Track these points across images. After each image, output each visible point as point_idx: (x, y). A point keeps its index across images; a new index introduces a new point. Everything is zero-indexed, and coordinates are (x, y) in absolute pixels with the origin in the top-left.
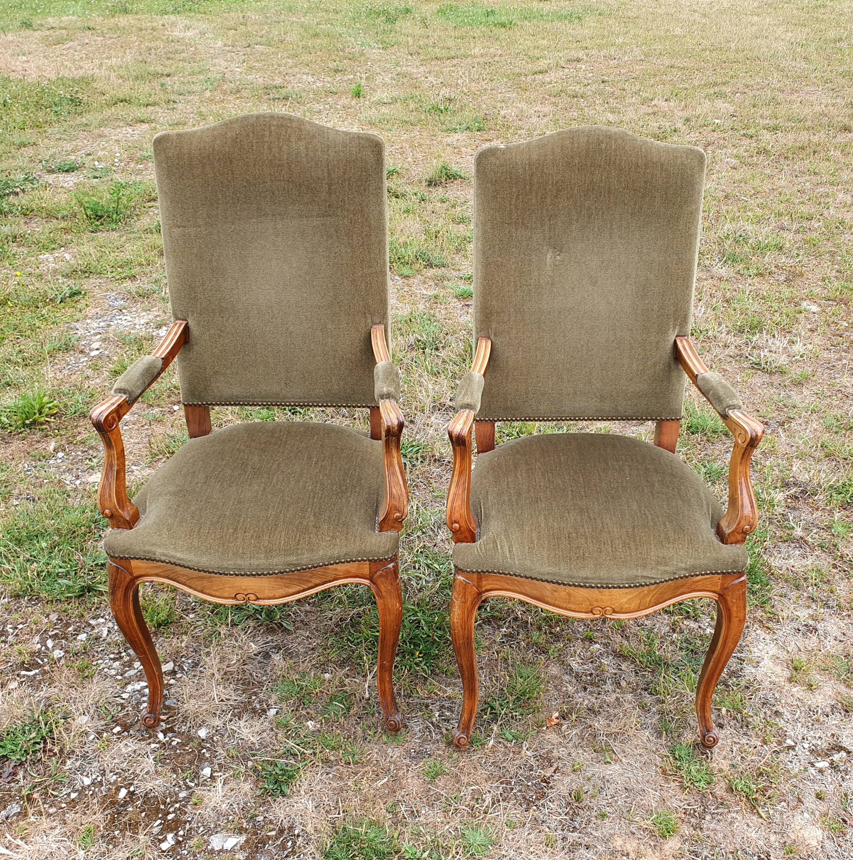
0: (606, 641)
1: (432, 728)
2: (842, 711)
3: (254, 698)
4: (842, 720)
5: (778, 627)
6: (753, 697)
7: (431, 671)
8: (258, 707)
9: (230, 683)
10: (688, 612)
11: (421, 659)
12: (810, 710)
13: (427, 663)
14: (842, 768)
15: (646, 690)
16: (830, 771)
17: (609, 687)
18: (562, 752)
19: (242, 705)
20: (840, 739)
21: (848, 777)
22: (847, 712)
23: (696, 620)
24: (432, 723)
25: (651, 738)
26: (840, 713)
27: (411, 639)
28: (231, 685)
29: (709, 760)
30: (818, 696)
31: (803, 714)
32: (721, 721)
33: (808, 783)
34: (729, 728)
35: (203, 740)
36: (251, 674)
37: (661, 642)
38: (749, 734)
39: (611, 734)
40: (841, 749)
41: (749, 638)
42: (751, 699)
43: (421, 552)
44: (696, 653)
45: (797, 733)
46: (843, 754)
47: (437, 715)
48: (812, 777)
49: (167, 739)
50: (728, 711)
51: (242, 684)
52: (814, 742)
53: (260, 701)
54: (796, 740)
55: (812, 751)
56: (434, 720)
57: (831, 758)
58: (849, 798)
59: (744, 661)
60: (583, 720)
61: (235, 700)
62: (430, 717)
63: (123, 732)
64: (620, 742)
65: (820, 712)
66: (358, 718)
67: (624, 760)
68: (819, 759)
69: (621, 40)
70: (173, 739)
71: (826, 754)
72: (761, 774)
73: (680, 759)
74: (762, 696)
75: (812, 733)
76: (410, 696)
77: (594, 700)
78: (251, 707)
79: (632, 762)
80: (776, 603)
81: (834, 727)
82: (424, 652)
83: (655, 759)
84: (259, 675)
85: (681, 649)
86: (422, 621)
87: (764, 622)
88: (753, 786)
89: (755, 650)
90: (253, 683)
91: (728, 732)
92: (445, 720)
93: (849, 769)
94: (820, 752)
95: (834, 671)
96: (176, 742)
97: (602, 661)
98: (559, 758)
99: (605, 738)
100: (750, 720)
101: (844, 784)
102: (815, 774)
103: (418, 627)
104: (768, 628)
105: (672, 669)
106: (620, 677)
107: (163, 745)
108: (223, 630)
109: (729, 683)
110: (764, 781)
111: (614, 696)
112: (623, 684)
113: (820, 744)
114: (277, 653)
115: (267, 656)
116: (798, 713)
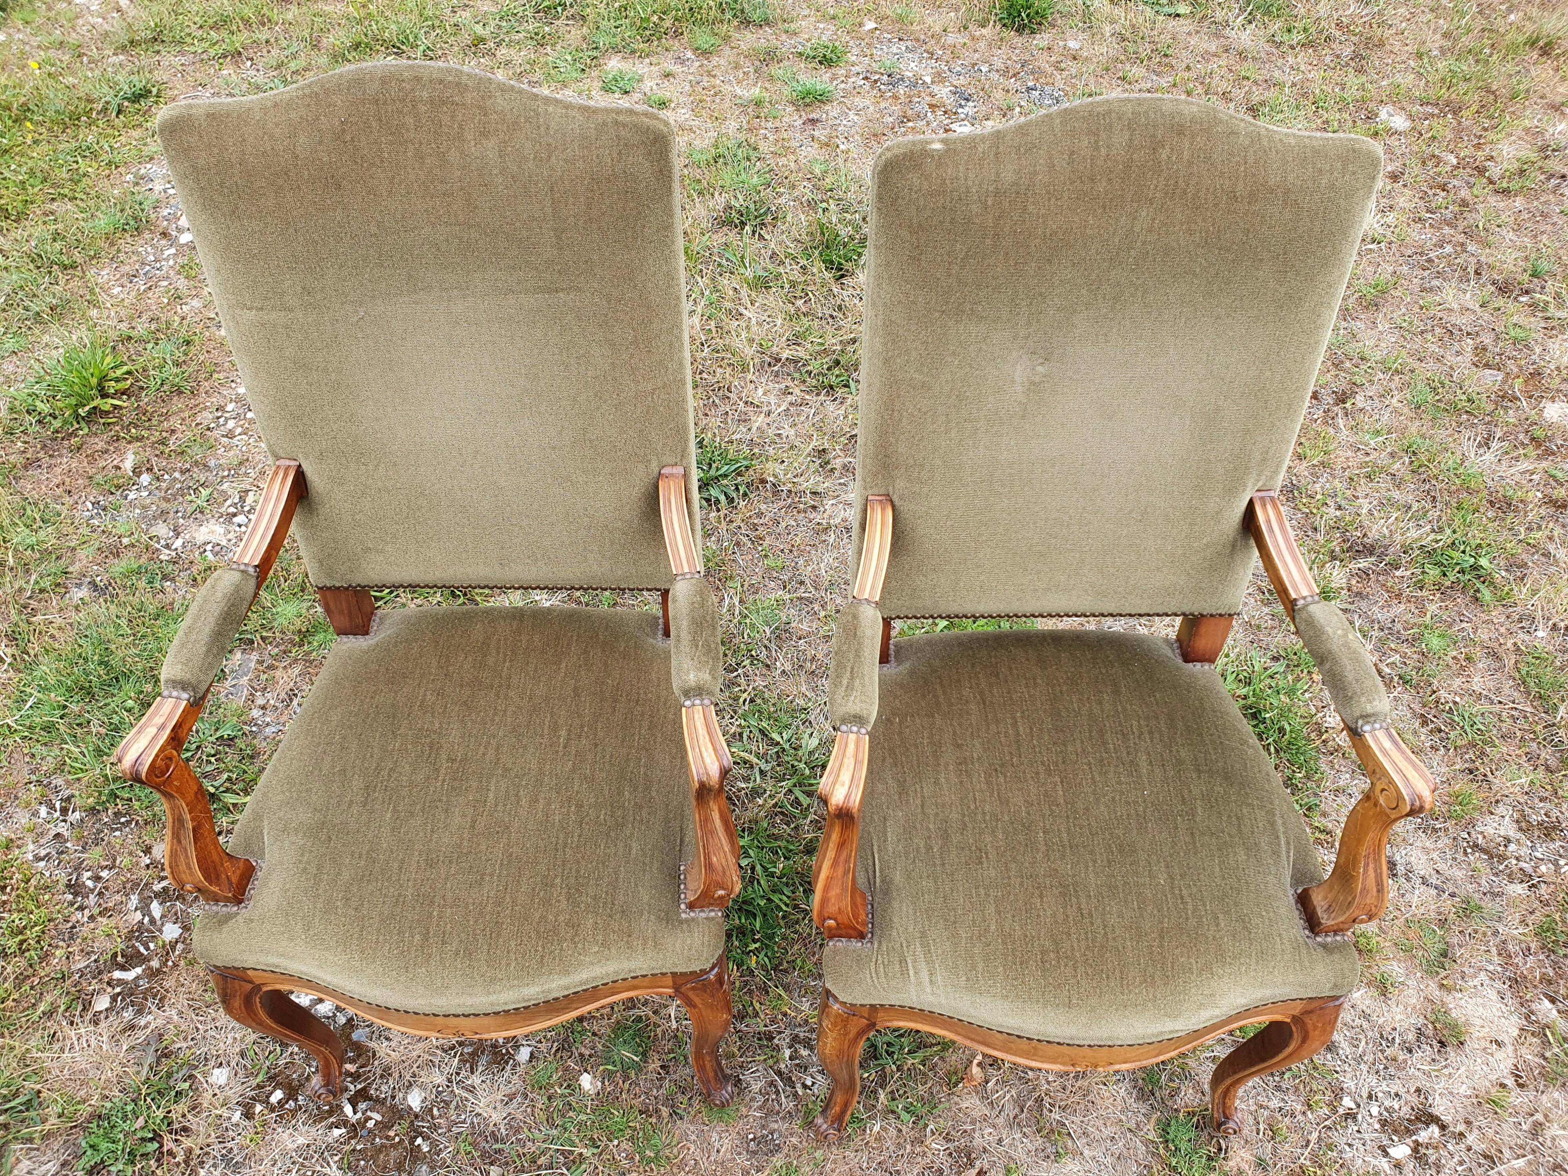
1: (781, 1086)
2: (1434, 1041)
4: (1433, 1060)
12: (1382, 1037)
13: (768, 952)
14: (1431, 1159)
16: (1412, 1165)
18: (988, 1136)
20: (1431, 1100)
22: (1443, 1043)
24: (779, 1073)
25: (1129, 1101)
26: (1432, 1046)
29: (1223, 1154)
30: (1395, 1008)
31: (1371, 1045)
35: (417, 1116)
38: (1284, 1087)
39: (1068, 1106)
40: (1433, 1119)
43: (750, 704)
45: (1360, 1085)
46: (1435, 1129)
47: (787, 1057)
52: (1387, 1103)
54: (1359, 1100)
55: (1383, 1123)
56: (783, 1066)
57: (1414, 1138)
62: (776, 1062)
64: (1080, 1113)
65: (1398, 1040)
66: (662, 1068)
67: (1086, 1152)
68: (1396, 1139)
70: (369, 1113)
71: (1407, 1130)
73: (1176, 1150)
75: (1384, 1084)
76: (743, 1016)
79: (1100, 1156)
81: (1421, 1075)
83: (1136, 1148)
91: (1251, 1084)
92: (800, 1067)
93: (1443, 1161)
94: (1397, 1123)
95: (1420, 954)
96: (373, 1122)
98: (984, 1147)
102: (1388, 1172)
107: (353, 1131)
113: (1397, 1107)
116: (1363, 1043)
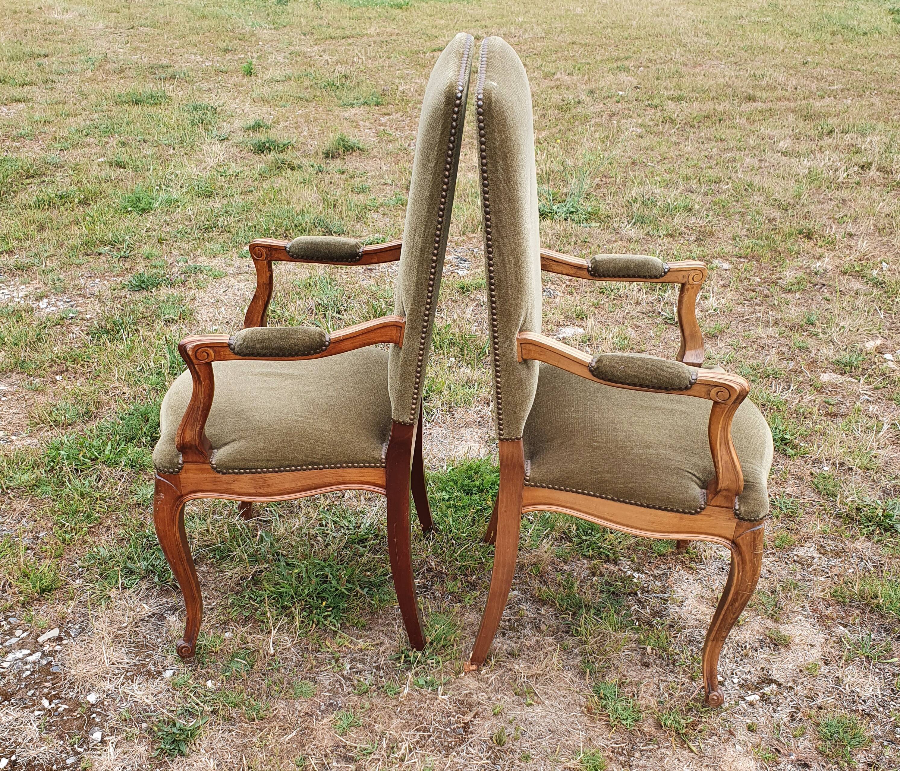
0: (524, 587)
1: (343, 682)
2: (771, 645)
3: (148, 660)
4: (771, 654)
5: (701, 567)
6: (679, 635)
7: (341, 624)
8: (153, 669)
9: (122, 646)
10: (607, 556)
11: (329, 613)
12: (738, 646)
13: (336, 616)
14: (773, 701)
15: (567, 632)
16: (761, 704)
17: (528, 631)
18: (481, 697)
19: (136, 668)
20: (770, 672)
21: (779, 709)
22: (776, 645)
23: (616, 564)
24: (343, 676)
25: (574, 679)
26: (769, 647)
27: (318, 594)
28: (123, 649)
29: (636, 698)
30: (745, 632)
31: (731, 650)
32: (646, 660)
33: (739, 716)
34: (655, 666)
35: (93, 705)
36: (144, 637)
37: (581, 586)
38: (676, 671)
39: (532, 676)
40: (771, 681)
41: (671, 579)
42: (676, 637)
43: (328, 510)
44: (617, 596)
45: (725, 669)
46: (774, 686)
47: (348, 668)
48: (743, 711)
49: (53, 705)
50: (652, 649)
51: (135, 647)
52: (743, 677)
53: (155, 664)
54: (725, 676)
55: (742, 686)
56: (345, 673)
57: (761, 691)
58: (782, 728)
59: (668, 601)
60: (503, 664)
61: (127, 663)
62: (340, 670)
63: (4, 701)
64: (542, 684)
65: (748, 647)
66: (263, 674)
67: (547, 702)
68: (750, 692)
69: (521, 19)
70: (60, 705)
71: (757, 688)
72: (690, 709)
73: (605, 697)
74: (688, 634)
75: (741, 668)
76: (319, 651)
77: (513, 645)
78: (145, 670)
79: (556, 704)
80: (698, 544)
81: (764, 661)
82: (332, 605)
83: (579, 700)
84: (154, 637)
85: (602, 592)
86: (330, 575)
87: (687, 562)
88: (682, 721)
89: (679, 590)
90: (147, 646)
91: (655, 671)
92: (357, 673)
93: (780, 702)
94: (750, 685)
95: (760, 607)
96: (62, 709)
97: (521, 606)
98: (479, 703)
99: (526, 680)
100: (677, 657)
101: (776, 716)
102: (746, 708)
103: (325, 582)
104: (691, 568)
105: (592, 611)
106: (540, 621)
107: (49, 713)
108: (113, 594)
109: (653, 623)
110: (693, 716)
111: (534, 640)
112: (543, 627)
113: (749, 678)
114: (173, 614)
115: (162, 617)
116: (726, 649)
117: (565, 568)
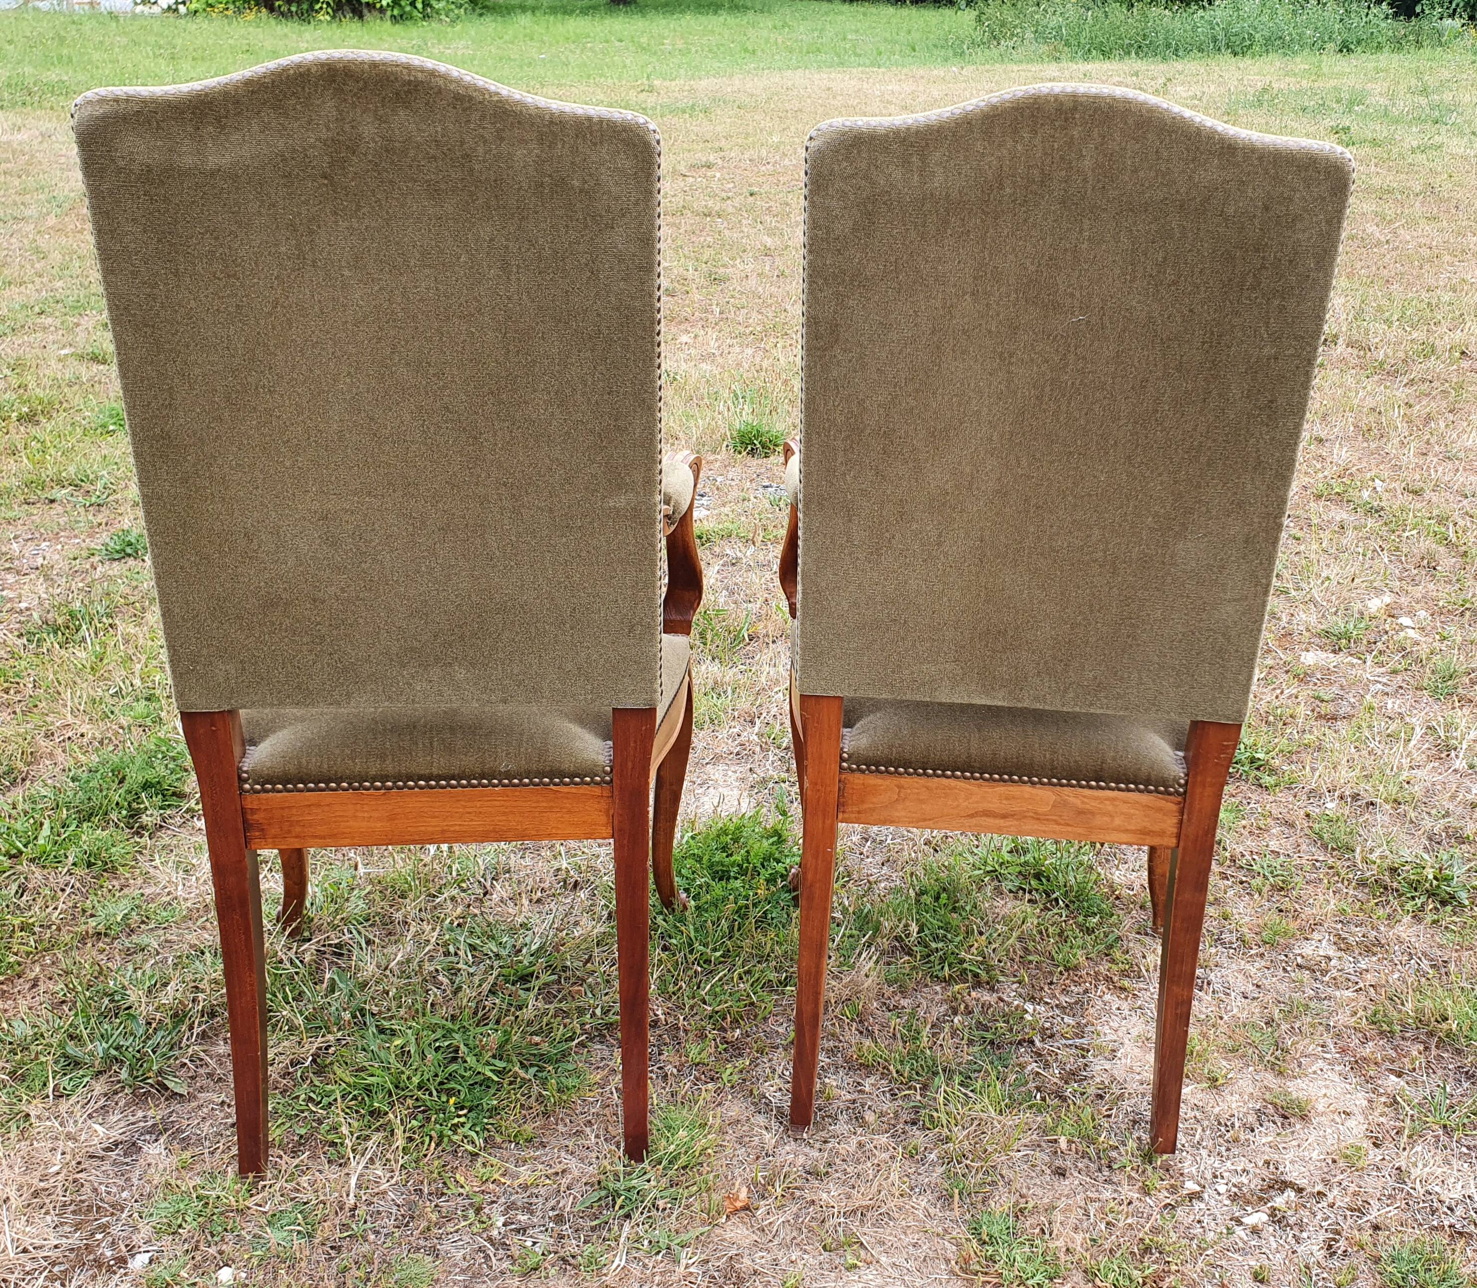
0: (831, 1043)
1: (491, 1251)
2: (1276, 1117)
3: (99, 1236)
4: (1278, 1134)
5: (1141, 985)
6: (1114, 1111)
7: (485, 1140)
8: (109, 1253)
9: (47, 1213)
10: (976, 975)
11: (462, 1120)
12: (1220, 1124)
13: (474, 1125)
14: (1292, 1221)
15: (914, 1123)
16: (1271, 1229)
17: (842, 1127)
18: (761, 1259)
19: (72, 1256)
20: (1281, 1169)
21: (1305, 1235)
22: (1285, 1117)
23: (992, 989)
24: (490, 1240)
25: (932, 1211)
26: (1274, 1123)
27: (441, 1083)
28: (48, 1218)
29: (1047, 1236)
30: (1229, 1098)
31: (1208, 1132)
32: (1059, 1163)
33: (1236, 1256)
34: (1076, 1174)
36: (95, 1190)
37: (934, 1034)
38: (1115, 1180)
39: (854, 1212)
40: (1284, 1185)
41: (1091, 1011)
42: (1109, 1116)
43: (459, 925)
44: (999, 1048)
45: (1202, 1168)
46: (1290, 1194)
47: (500, 1224)
48: (1241, 1245)
50: (1070, 1142)
51: (74, 1212)
52: (1234, 1181)
53: (113, 1243)
54: (1202, 1182)
55: (1234, 1198)
56: (495, 1233)
57: (1269, 1205)
58: (1314, 1273)
59: (1088, 1051)
60: (797, 1193)
61: (56, 1247)
62: (485, 1230)
64: (873, 1225)
65: (1237, 1125)
66: (332, 1248)
67: (883, 1259)
68: (1249, 1209)
69: (776, 139)
71: (1261, 1199)
72: (1147, 1250)
73: (992, 1240)
74: (1129, 1109)
75: (1229, 1164)
76: (443, 1194)
77: (816, 1154)
78: (91, 1257)
79: (900, 1261)
80: (1131, 945)
81: (1268, 1149)
82: (468, 1104)
83: (945, 1249)
84: (114, 1190)
85: (971, 1042)
86: (462, 1046)
87: (1116, 979)
88: (1136, 1274)
89: (1106, 1029)
90: (99, 1208)
91: (1076, 1182)
92: (518, 1231)
93: (1305, 1220)
94: (1248, 1196)
95: (1250, 1051)
97: (827, 1080)
98: (755, 1272)
99: (842, 1220)
100: (1114, 1154)
101: (1300, 1249)
102: (1246, 1238)
103: (454, 1059)
104: (1123, 989)
105: (957, 1079)
106: (863, 1106)
108: (35, 1109)
109: (1067, 1094)
110: (1154, 1263)
111: (854, 1140)
112: (870, 1117)
113: (1246, 1182)
114: (156, 1140)
115: (133, 1148)
116: (1199, 1131)
117: (904, 1002)
